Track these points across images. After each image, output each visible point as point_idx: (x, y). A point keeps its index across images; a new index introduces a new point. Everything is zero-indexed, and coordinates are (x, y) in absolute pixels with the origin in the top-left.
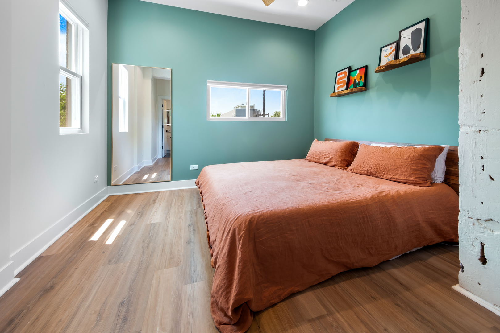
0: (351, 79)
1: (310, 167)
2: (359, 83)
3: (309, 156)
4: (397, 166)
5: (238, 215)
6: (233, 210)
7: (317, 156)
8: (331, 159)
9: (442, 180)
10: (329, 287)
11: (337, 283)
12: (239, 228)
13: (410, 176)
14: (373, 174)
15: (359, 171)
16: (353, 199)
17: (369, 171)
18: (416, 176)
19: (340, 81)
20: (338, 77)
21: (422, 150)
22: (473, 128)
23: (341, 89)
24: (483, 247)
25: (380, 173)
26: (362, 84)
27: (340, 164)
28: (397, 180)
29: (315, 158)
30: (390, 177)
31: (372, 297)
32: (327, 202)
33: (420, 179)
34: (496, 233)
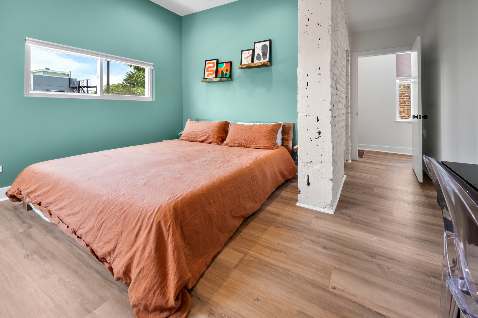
0: (218, 70)
1: (190, 146)
2: (226, 74)
3: (184, 136)
4: (259, 138)
5: (156, 207)
6: (145, 205)
7: (193, 135)
8: (208, 137)
9: (281, 144)
10: (237, 237)
11: (241, 232)
12: (164, 219)
13: (267, 144)
14: (243, 145)
15: (233, 144)
16: (244, 166)
17: (240, 144)
18: (270, 144)
19: (209, 69)
20: (207, 66)
21: (271, 126)
22: (304, 114)
23: (210, 77)
24: (308, 177)
25: (248, 144)
26: (228, 75)
27: (216, 140)
28: (259, 148)
29: (192, 137)
30: (254, 146)
31: (264, 230)
32: (229, 173)
33: (272, 145)
34: (313, 168)
